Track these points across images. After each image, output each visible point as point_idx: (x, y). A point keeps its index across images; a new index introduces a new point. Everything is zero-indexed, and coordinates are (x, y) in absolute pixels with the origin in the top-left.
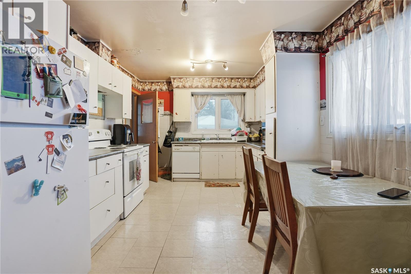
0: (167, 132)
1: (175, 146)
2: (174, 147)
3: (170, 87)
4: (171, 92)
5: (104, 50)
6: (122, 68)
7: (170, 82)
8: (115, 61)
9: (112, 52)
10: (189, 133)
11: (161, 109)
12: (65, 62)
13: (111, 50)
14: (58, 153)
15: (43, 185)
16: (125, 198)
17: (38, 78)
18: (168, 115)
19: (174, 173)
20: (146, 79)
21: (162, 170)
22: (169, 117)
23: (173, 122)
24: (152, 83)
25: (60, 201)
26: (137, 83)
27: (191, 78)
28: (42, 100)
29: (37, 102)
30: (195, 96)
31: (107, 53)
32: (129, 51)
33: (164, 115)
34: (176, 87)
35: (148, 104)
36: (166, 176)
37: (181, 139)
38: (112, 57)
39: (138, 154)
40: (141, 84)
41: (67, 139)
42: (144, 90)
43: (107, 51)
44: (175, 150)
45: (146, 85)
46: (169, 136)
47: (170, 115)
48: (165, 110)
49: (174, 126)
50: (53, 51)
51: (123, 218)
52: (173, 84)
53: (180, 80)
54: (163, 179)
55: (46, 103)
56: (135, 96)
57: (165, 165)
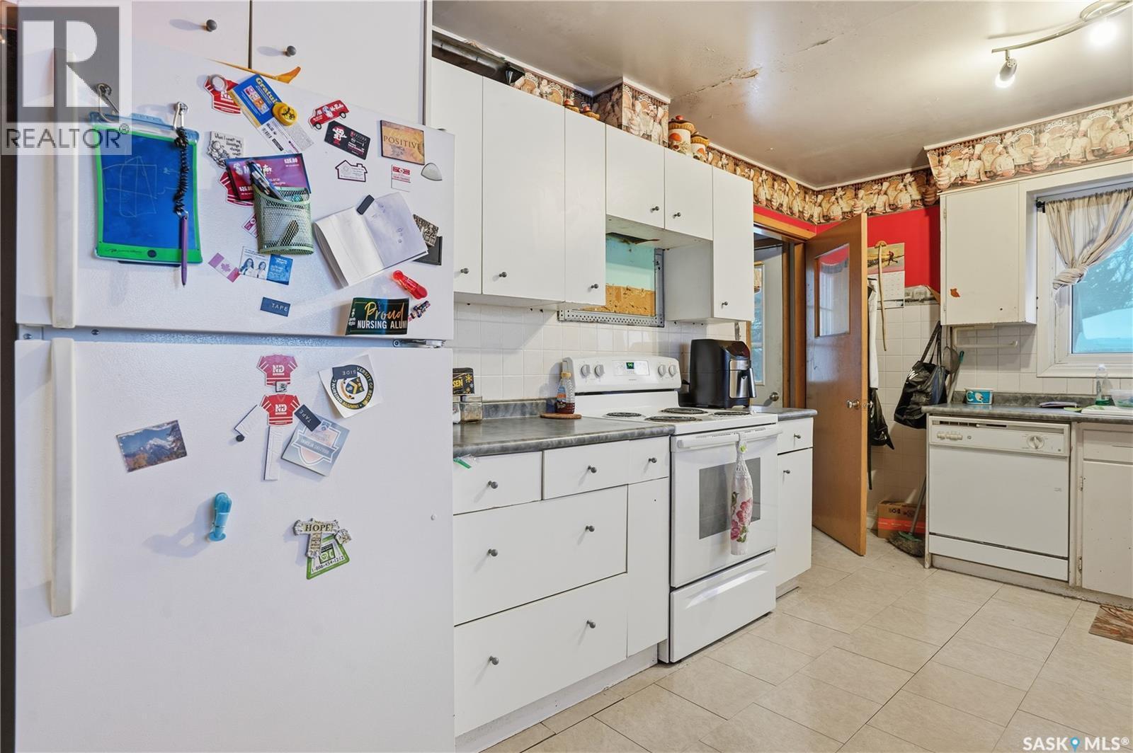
0: (914, 368)
1: (942, 423)
2: (934, 430)
3: (931, 190)
4: (932, 210)
5: (639, 107)
6: (730, 156)
7: (928, 172)
8: (684, 134)
9: (672, 107)
10: (1023, 370)
11: (893, 283)
12: (343, 145)
13: (668, 100)
14: (312, 422)
15: (229, 514)
16: (675, 593)
17: (232, 201)
18: (923, 301)
19: (934, 534)
20: (833, 180)
21: (892, 511)
22: (926, 308)
23: (939, 327)
24: (857, 187)
25: (317, 568)
26: (798, 199)
27: (1022, 128)
28: (249, 264)
29: (229, 270)
30: (1055, 206)
31: (652, 114)
32: (721, 84)
33: (906, 301)
34: (954, 185)
35: (836, 267)
36: (907, 540)
37: (978, 396)
38: (675, 123)
39: (738, 443)
40: (819, 201)
41: (348, 380)
42: (827, 218)
43: (652, 107)
44: (939, 442)
45: (833, 198)
46: (918, 383)
47: (930, 299)
48: (909, 283)
49: (943, 344)
50: (283, 114)
51: (667, 662)
52: (939, 173)
53: (972, 151)
54: (893, 547)
55: (264, 273)
56: (796, 244)
57: (908, 496)
